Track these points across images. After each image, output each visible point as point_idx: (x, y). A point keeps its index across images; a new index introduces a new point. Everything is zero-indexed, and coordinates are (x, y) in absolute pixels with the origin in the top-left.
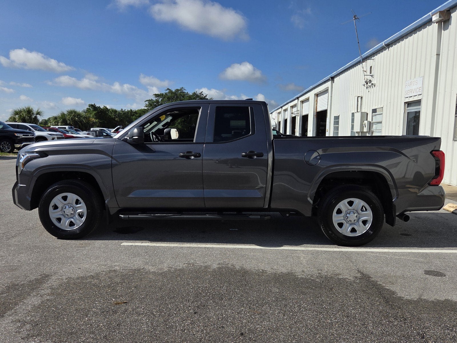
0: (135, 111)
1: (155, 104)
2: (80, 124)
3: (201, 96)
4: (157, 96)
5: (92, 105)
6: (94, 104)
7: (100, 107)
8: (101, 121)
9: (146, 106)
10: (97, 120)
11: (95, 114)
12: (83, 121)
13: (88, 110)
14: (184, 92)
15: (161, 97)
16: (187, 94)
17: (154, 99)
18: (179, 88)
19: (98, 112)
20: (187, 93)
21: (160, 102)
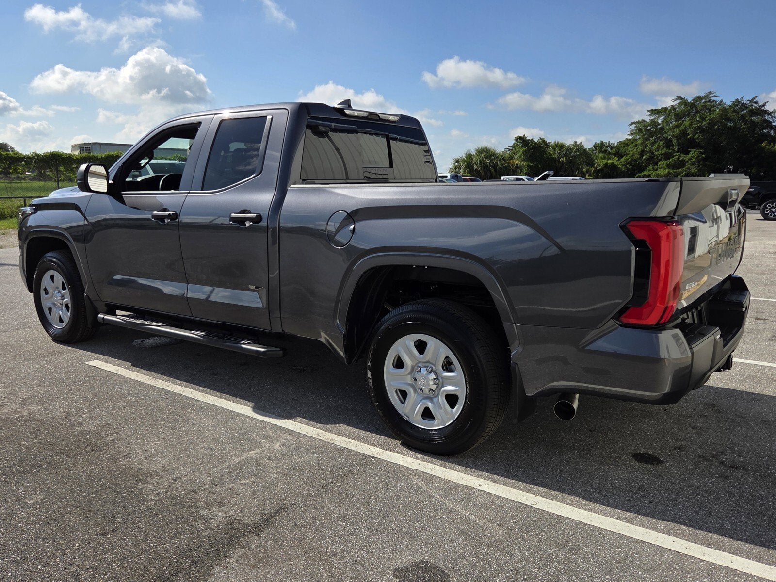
0: (609, 144)
1: (649, 128)
2: (492, 170)
3: (752, 105)
4: (655, 114)
5: (520, 138)
6: (523, 136)
7: (532, 139)
8: (532, 164)
9: (632, 134)
10: (525, 164)
11: (524, 153)
12: (498, 165)
13: (515, 146)
14: (714, 101)
15: (663, 115)
16: (720, 104)
17: (648, 119)
18: (703, 94)
19: (529, 149)
20: (721, 101)
21: (659, 124)
